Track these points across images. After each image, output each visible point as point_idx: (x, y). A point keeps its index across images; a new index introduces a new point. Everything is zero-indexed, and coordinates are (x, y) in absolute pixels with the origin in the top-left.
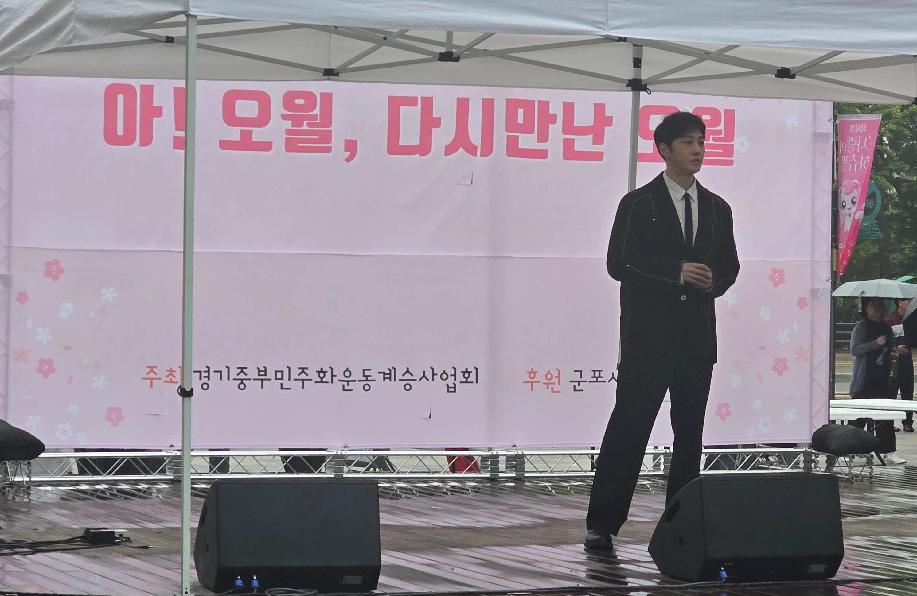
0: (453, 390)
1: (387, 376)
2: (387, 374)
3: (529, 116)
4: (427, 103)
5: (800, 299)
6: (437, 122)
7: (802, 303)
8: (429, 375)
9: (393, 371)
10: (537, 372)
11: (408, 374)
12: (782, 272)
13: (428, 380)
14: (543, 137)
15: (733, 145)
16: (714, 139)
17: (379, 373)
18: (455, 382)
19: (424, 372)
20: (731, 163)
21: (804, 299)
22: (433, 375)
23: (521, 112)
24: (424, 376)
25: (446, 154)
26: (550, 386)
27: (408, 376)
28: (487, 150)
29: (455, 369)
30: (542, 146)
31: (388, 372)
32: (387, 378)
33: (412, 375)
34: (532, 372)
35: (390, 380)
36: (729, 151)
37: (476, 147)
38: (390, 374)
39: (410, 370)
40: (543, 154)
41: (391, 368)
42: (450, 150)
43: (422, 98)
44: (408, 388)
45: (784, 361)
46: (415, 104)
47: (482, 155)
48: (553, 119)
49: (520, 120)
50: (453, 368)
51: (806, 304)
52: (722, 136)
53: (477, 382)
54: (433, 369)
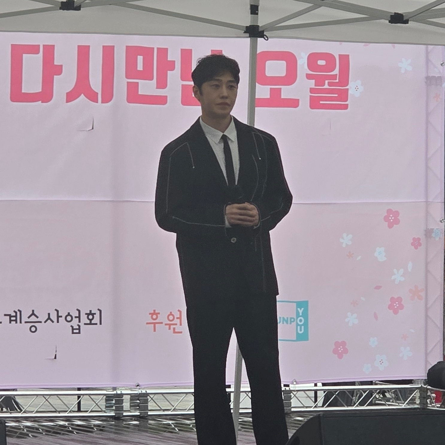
0: (77, 331)
1: (12, 319)
2: (13, 316)
3: (148, 63)
4: (49, 51)
5: (414, 239)
6: (59, 70)
7: (416, 243)
8: (54, 317)
9: (18, 313)
10: (159, 313)
11: (33, 316)
12: (396, 214)
13: (53, 322)
14: (162, 84)
15: (348, 89)
16: (330, 84)
17: (5, 315)
18: (79, 324)
19: (49, 314)
20: (345, 107)
21: (419, 239)
22: (58, 317)
23: (140, 59)
24: (49, 318)
25: (67, 101)
26: (172, 327)
27: (33, 318)
28: (108, 97)
29: (79, 311)
30: (161, 92)
31: (14, 314)
32: (13, 320)
33: (37, 317)
34: (154, 314)
35: (16, 323)
36: (344, 95)
37: (97, 93)
38: (16, 316)
39: (35, 313)
40: (162, 100)
41: (17, 311)
42: (71, 97)
43: (44, 45)
44: (33, 330)
45: (399, 299)
46: (37, 52)
47: (102, 102)
48: (171, 66)
49: (140, 67)
50: (78, 310)
51: (420, 245)
52: (337, 81)
53: (101, 324)
54: (58, 311)
